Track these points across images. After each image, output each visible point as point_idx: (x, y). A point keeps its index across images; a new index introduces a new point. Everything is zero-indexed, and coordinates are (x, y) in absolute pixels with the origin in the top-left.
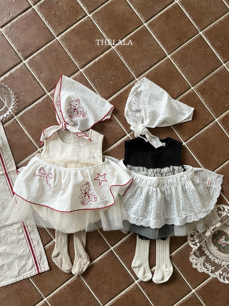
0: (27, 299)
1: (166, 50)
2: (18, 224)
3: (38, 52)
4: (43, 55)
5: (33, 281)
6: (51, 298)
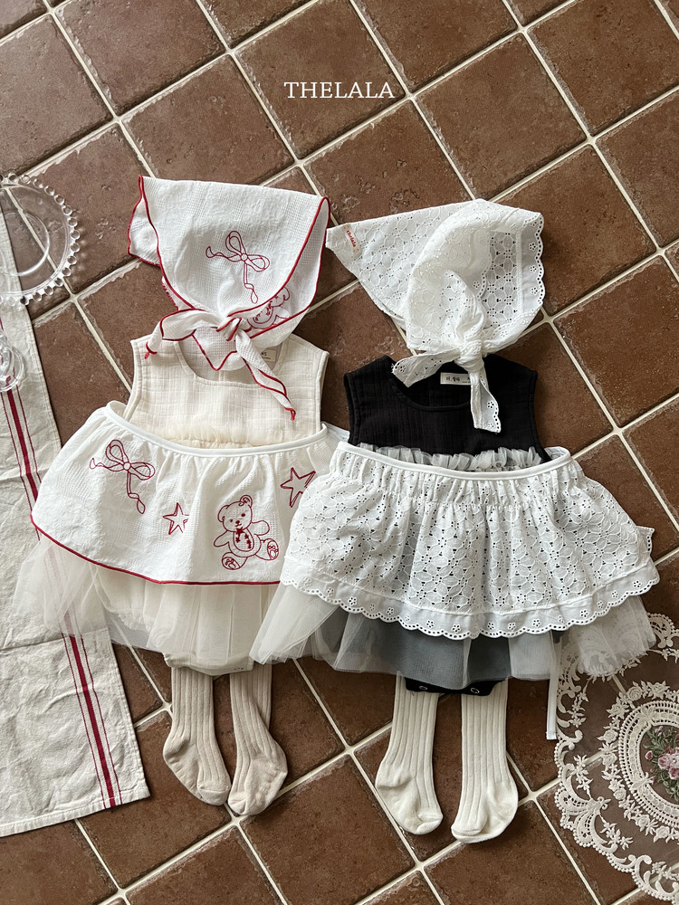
0: (64, 887)
1: (587, 118)
2: (57, 643)
3: (167, 94)
4: (179, 102)
5: (87, 831)
6: (142, 891)
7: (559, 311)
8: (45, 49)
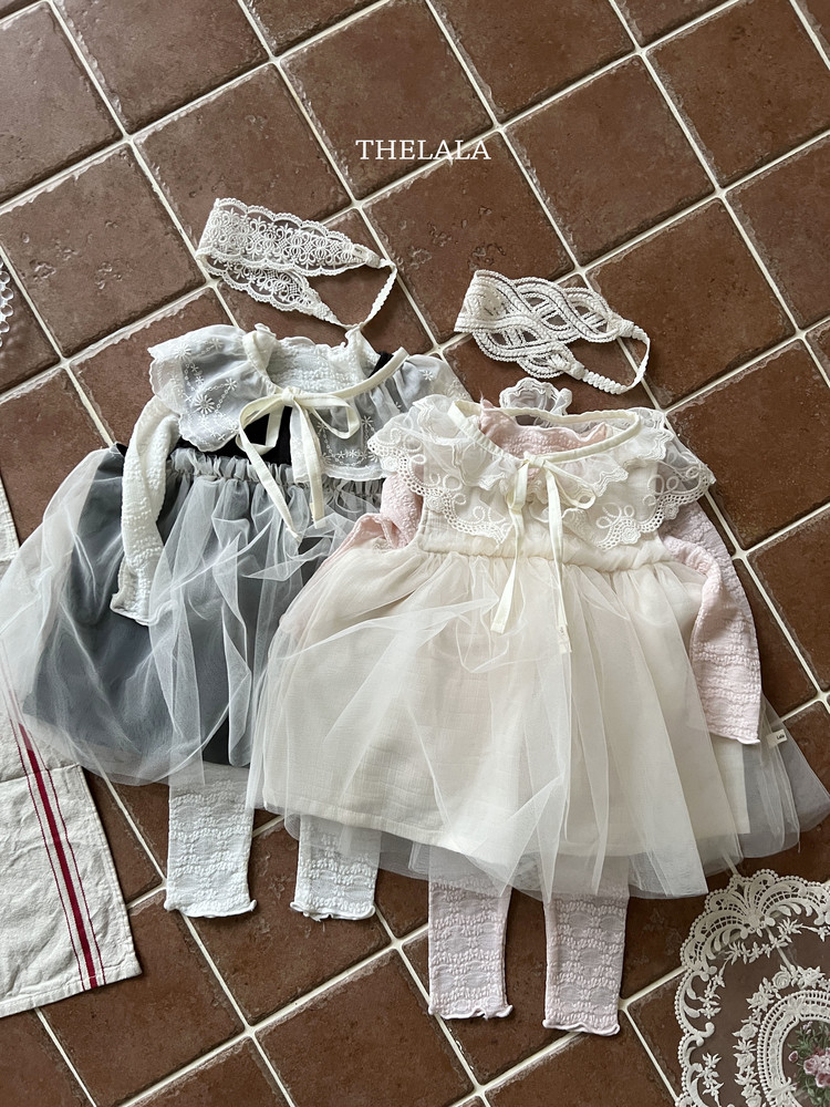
1: (714, 166)
3: (192, 109)
4: (208, 120)
7: (673, 403)
8: (39, 46)
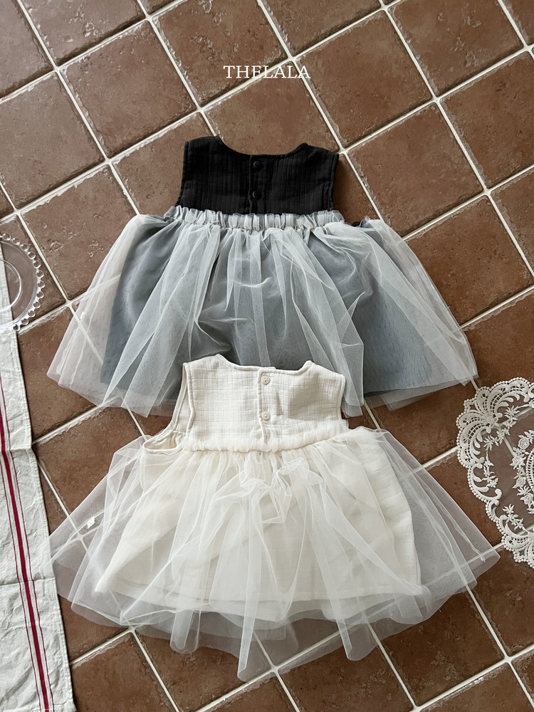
1: (484, 174)
3: (148, 142)
4: (158, 150)
